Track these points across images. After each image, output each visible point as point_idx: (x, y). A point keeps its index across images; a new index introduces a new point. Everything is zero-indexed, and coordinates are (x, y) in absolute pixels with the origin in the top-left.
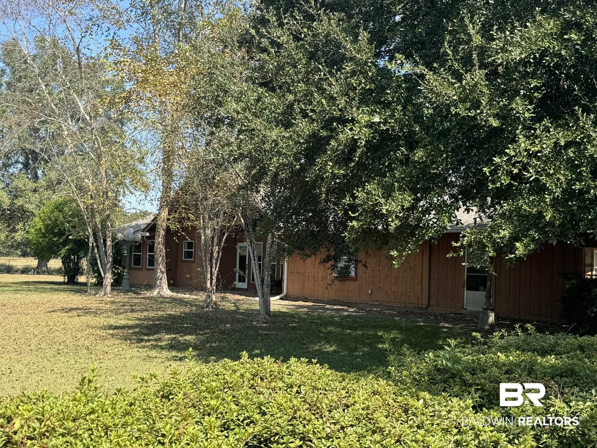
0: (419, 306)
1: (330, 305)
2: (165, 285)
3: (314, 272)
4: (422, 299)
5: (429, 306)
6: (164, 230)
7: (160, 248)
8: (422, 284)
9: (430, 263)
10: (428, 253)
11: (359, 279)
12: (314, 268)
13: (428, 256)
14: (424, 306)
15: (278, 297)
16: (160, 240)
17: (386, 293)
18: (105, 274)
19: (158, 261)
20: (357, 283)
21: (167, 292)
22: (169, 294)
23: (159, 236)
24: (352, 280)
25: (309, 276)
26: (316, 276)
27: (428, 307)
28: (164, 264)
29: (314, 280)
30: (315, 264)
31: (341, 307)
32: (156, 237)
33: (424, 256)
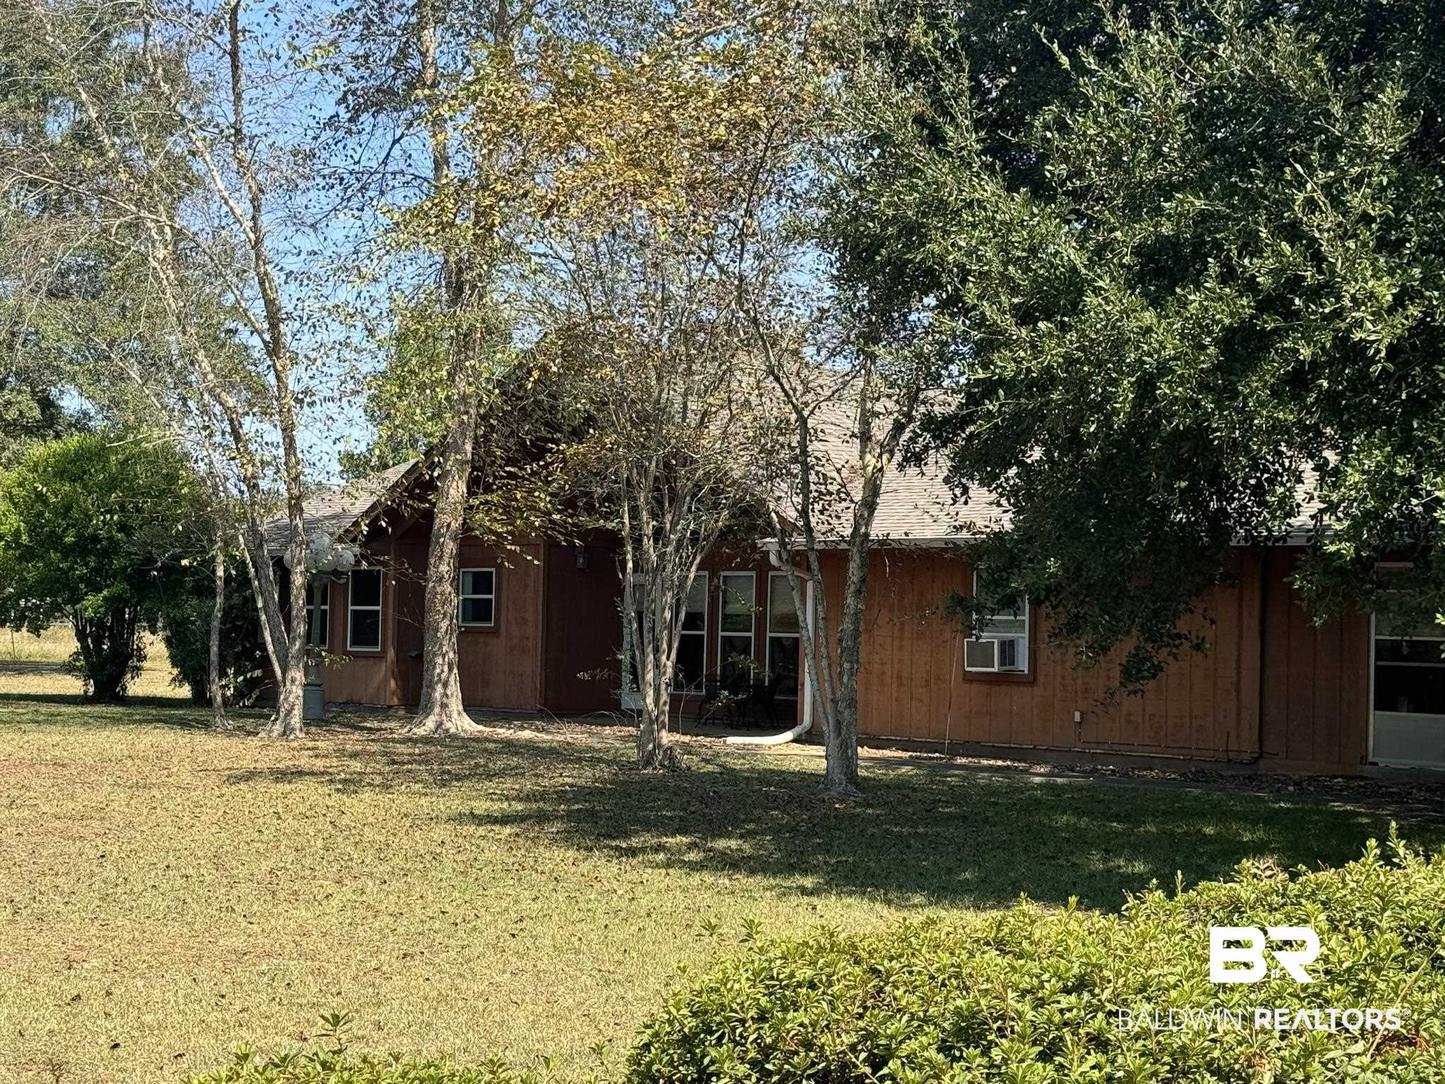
0: (1232, 755)
1: (968, 756)
2: (456, 704)
3: (900, 661)
4: (1238, 736)
5: (1261, 756)
6: (455, 539)
7: (442, 594)
8: (1238, 692)
9: (1263, 635)
10: (1256, 605)
11: (1041, 679)
12: (901, 648)
13: (1256, 614)
14: (1246, 757)
15: (789, 735)
16: (444, 568)
17: (1128, 721)
18: (284, 672)
19: (437, 630)
20: (1038, 691)
21: (463, 724)
22: (467, 727)
23: (441, 558)
24: (1023, 684)
25: (883, 673)
26: (905, 674)
27: (1257, 760)
28: (454, 640)
29: (900, 684)
30: (902, 639)
31: (1000, 763)
32: (432, 561)
33: (1245, 614)
